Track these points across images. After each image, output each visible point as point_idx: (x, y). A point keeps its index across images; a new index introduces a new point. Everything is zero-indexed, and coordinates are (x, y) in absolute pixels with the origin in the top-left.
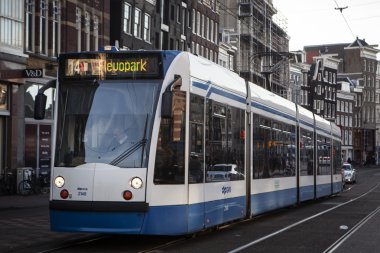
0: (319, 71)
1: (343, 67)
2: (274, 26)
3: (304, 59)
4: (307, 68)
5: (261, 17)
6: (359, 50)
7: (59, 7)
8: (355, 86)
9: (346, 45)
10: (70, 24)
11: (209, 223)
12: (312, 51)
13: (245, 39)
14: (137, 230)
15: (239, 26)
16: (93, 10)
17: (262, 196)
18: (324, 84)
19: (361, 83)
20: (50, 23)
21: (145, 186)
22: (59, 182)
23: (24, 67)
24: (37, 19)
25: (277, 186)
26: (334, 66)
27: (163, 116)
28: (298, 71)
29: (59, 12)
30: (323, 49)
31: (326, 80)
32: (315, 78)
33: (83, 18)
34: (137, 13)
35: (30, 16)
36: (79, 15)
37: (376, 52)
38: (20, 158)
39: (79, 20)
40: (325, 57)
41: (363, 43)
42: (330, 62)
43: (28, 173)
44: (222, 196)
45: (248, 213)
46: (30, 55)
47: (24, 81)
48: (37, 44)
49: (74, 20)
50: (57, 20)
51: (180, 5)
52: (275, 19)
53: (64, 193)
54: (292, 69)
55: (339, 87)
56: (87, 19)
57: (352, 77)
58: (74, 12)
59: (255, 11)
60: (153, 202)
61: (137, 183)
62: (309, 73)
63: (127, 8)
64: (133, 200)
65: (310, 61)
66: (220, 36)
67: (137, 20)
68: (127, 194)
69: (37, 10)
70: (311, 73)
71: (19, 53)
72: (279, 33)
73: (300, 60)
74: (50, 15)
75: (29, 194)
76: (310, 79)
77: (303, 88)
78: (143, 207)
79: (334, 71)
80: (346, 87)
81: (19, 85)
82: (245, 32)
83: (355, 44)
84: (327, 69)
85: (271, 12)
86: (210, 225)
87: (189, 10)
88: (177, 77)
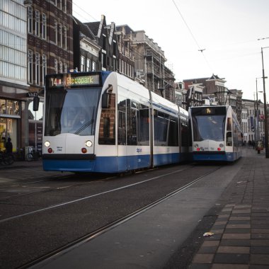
0: (192, 93)
1: (206, 91)
2: (166, 68)
3: (183, 86)
4: (185, 92)
5: (158, 63)
6: (214, 82)
7: (46, 59)
8: (213, 101)
9: (207, 79)
10: (52, 68)
11: (129, 168)
12: (187, 82)
13: (149, 76)
14: (90, 169)
15: (146, 69)
16: (64, 60)
17: (159, 156)
18: (195, 101)
19: (216, 100)
20: (41, 67)
21: (93, 145)
22: (47, 144)
23: (28, 92)
24: (34, 65)
25: (168, 151)
26: (201, 90)
27: (103, 107)
28: (180, 93)
29: (46, 62)
30: (194, 81)
31: (196, 98)
32: (190, 97)
33: (59, 65)
34: (88, 61)
35: (30, 64)
36: (56, 63)
37: (224, 82)
38: (26, 141)
39: (56, 66)
40: (195, 85)
41: (217, 77)
42: (198, 88)
43: (31, 149)
44: (137, 154)
45: (152, 164)
46: (31, 85)
47: (28, 99)
48: (34, 79)
49: (54, 66)
50: (45, 66)
51: (112, 57)
52: (166, 64)
53: (50, 150)
54: (176, 92)
55: (203, 102)
56: (61, 65)
57: (211, 97)
58: (54, 61)
59: (155, 60)
60: (98, 154)
61: (89, 144)
62: (186, 95)
63: (82, 59)
64: (87, 153)
65: (186, 88)
66: (135, 74)
67: (88, 65)
68: (84, 150)
69: (34, 61)
70: (187, 95)
71: (25, 84)
72: (168, 72)
73: (181, 87)
74: (41, 63)
75: (32, 161)
76: (187, 98)
77: (183, 103)
78: (92, 157)
79: (200, 93)
80: (207, 102)
81: (25, 101)
82: (149, 72)
83: (212, 78)
84: (196, 92)
85: (164, 60)
86: (130, 169)
87: (117, 60)
88: (110, 86)
